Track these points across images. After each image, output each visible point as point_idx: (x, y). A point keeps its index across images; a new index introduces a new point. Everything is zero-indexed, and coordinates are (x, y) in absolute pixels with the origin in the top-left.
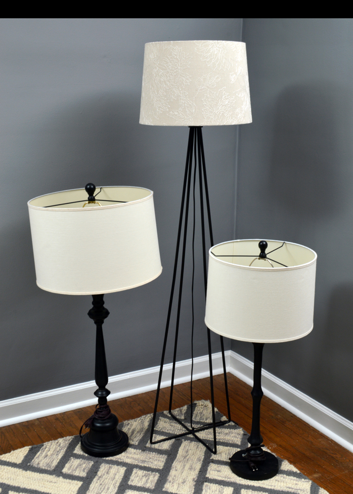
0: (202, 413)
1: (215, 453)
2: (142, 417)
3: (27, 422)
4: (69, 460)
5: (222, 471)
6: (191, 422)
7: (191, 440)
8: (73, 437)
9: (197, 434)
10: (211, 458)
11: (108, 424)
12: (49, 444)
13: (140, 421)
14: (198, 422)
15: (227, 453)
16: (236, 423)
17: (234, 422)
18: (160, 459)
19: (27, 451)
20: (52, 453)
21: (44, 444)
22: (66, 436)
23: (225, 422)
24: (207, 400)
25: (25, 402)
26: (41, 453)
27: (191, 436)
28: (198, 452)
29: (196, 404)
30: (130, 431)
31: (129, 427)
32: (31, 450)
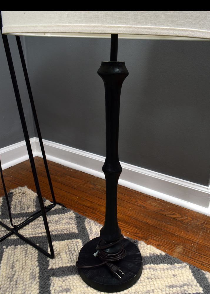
0: (21, 202)
1: (52, 256)
5: (72, 288)
6: (11, 216)
7: (15, 243)
9: (21, 232)
10: (50, 268)
14: (19, 214)
15: (67, 250)
16: (63, 206)
17: (60, 204)
23: (51, 207)
24: (24, 186)
27: (14, 237)
28: (29, 262)
29: (12, 193)
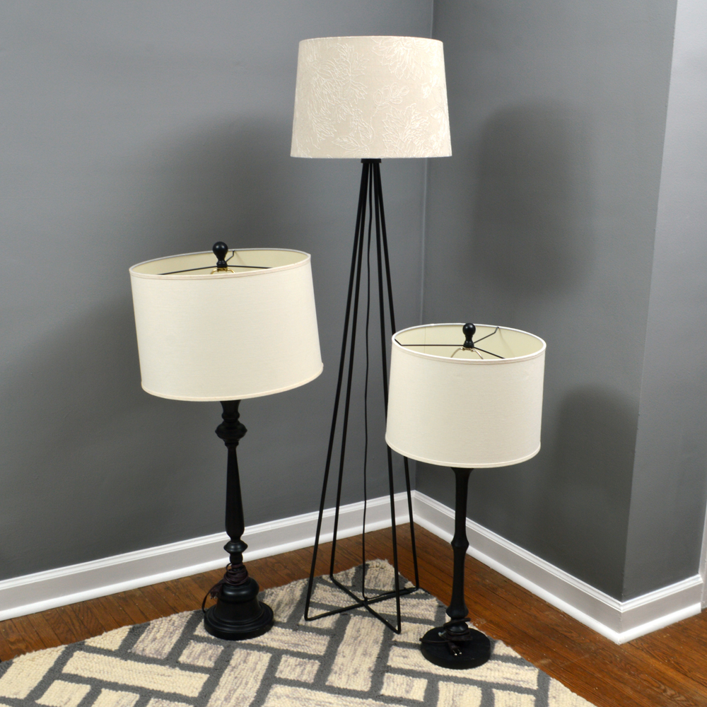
0: (377, 578)
1: (399, 632)
2: (292, 583)
3: (124, 592)
4: (187, 645)
5: (410, 656)
6: (363, 590)
7: (364, 615)
8: (192, 612)
9: (371, 606)
10: (393, 639)
11: (244, 593)
12: (158, 623)
13: (288, 590)
14: (372, 590)
15: (416, 632)
16: (426, 591)
17: (424, 590)
18: (320, 641)
19: (127, 633)
20: (162, 634)
21: (151, 622)
22: (182, 611)
23: (411, 590)
24: (384, 560)
25: (121, 564)
26: (147, 636)
27: (363, 609)
28: (374, 632)
29: (368, 565)
30: (275, 603)
31: (272, 597)
32: (131, 631)
